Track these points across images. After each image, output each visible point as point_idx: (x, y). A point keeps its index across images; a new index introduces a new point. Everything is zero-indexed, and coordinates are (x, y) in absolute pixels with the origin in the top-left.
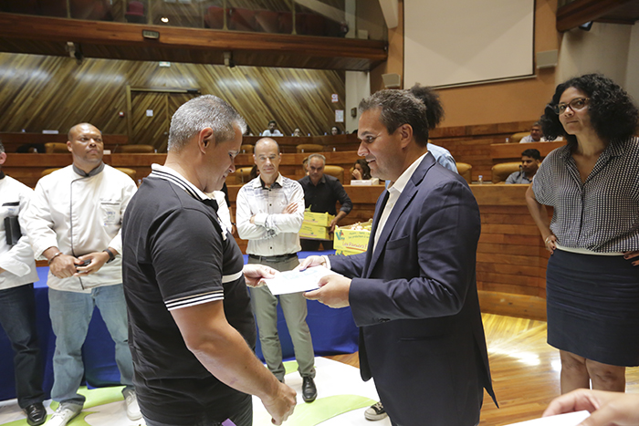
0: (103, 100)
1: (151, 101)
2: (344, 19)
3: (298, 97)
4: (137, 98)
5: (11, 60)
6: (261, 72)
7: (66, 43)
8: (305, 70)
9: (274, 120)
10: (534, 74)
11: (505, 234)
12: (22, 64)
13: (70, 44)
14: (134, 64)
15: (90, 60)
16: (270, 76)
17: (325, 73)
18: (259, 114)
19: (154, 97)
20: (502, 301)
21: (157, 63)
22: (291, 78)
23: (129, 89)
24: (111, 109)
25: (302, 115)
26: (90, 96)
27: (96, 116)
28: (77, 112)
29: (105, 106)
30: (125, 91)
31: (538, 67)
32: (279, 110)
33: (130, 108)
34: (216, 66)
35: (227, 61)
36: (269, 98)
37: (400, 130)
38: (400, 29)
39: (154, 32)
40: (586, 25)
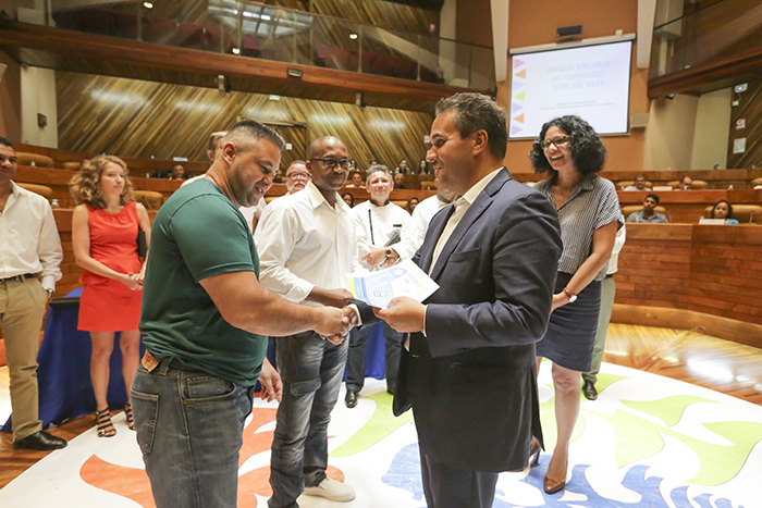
2: (438, 65)
3: (395, 136)
5: (128, 86)
6: (363, 111)
7: (217, 76)
8: (402, 111)
10: (628, 132)
11: (662, 262)
12: (139, 90)
13: (221, 77)
14: (245, 96)
15: (204, 89)
16: (370, 114)
17: (419, 115)
18: (359, 150)
20: (648, 315)
21: (266, 96)
22: (389, 118)
31: (631, 126)
34: (322, 102)
35: (358, 102)
36: (369, 136)
37: (474, 135)
38: (508, 82)
39: (299, 71)
40: (673, 95)
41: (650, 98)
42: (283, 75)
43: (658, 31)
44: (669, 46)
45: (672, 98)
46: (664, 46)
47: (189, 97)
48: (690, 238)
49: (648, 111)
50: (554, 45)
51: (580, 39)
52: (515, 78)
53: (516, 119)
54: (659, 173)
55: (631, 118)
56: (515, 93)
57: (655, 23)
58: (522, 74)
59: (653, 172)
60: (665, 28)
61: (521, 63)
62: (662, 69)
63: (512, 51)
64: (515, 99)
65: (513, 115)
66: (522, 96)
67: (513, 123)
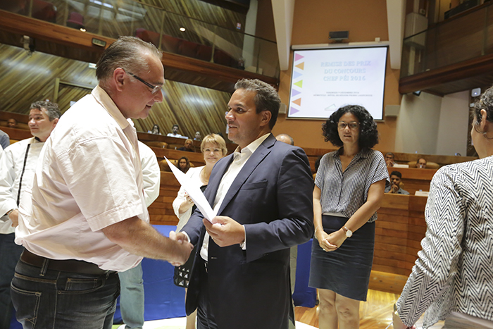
0: (33, 87)
1: (76, 94)
3: (199, 110)
4: (64, 90)
6: (173, 85)
7: (23, 36)
8: (206, 89)
9: (178, 124)
10: (383, 119)
11: (383, 228)
13: (26, 37)
14: (67, 61)
17: (222, 94)
18: (166, 118)
19: (79, 91)
21: (87, 63)
22: (195, 94)
23: (58, 81)
24: (38, 95)
25: (200, 124)
26: (21, 82)
27: (23, 99)
28: (5, 93)
29: (33, 92)
30: (54, 83)
31: (386, 115)
32: (183, 118)
33: (56, 97)
36: (176, 107)
38: (289, 72)
39: (102, 42)
40: (418, 92)
41: (401, 93)
42: (88, 43)
43: (407, 41)
44: (417, 54)
45: (418, 95)
46: (412, 54)
47: (12, 56)
48: (407, 208)
49: (400, 104)
50: (326, 45)
51: (347, 42)
52: (295, 69)
53: (294, 102)
54: (408, 155)
55: (386, 108)
56: (294, 81)
57: (404, 36)
58: (301, 66)
59: (402, 154)
60: (413, 39)
61: (301, 57)
62: (411, 71)
63: (294, 47)
64: (294, 86)
65: (293, 98)
66: (300, 83)
67: (292, 105)
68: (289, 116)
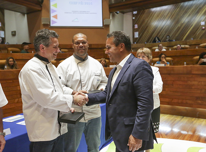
37: (120, 45)
40: (118, 12)
41: (110, 12)
45: (117, 14)
53: (53, 17)
62: (113, 1)
64: (52, 7)
65: (52, 15)
66: (55, 5)
67: (52, 19)
68: (51, 25)
